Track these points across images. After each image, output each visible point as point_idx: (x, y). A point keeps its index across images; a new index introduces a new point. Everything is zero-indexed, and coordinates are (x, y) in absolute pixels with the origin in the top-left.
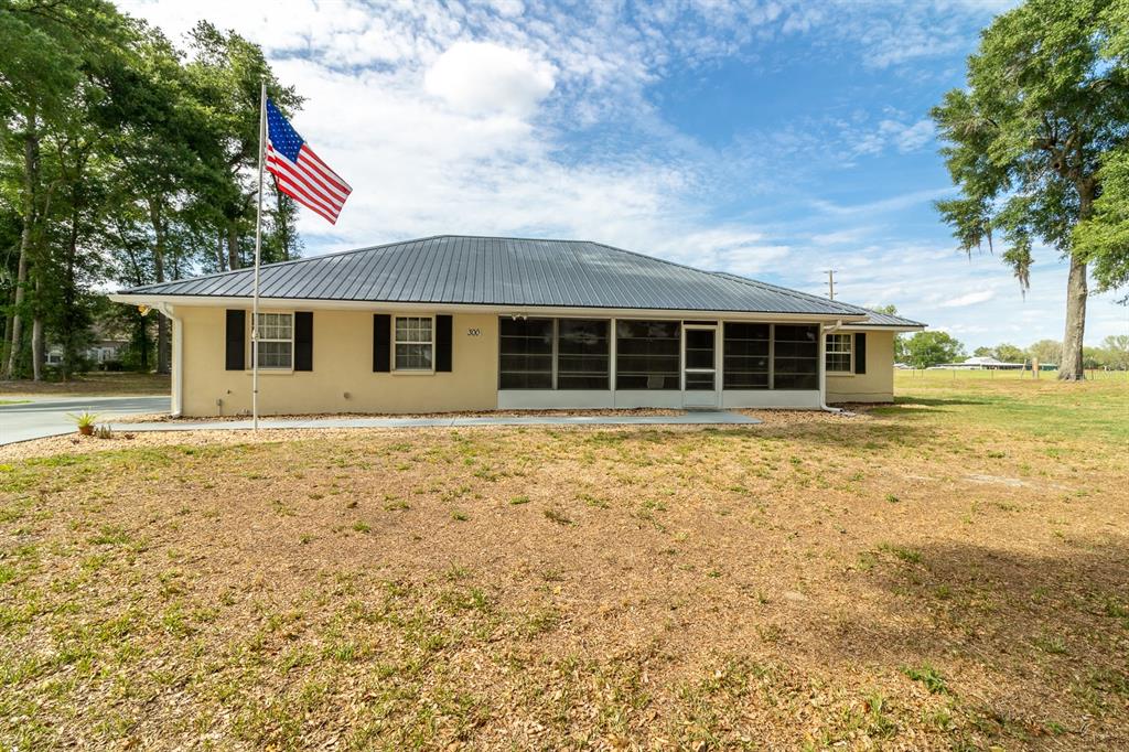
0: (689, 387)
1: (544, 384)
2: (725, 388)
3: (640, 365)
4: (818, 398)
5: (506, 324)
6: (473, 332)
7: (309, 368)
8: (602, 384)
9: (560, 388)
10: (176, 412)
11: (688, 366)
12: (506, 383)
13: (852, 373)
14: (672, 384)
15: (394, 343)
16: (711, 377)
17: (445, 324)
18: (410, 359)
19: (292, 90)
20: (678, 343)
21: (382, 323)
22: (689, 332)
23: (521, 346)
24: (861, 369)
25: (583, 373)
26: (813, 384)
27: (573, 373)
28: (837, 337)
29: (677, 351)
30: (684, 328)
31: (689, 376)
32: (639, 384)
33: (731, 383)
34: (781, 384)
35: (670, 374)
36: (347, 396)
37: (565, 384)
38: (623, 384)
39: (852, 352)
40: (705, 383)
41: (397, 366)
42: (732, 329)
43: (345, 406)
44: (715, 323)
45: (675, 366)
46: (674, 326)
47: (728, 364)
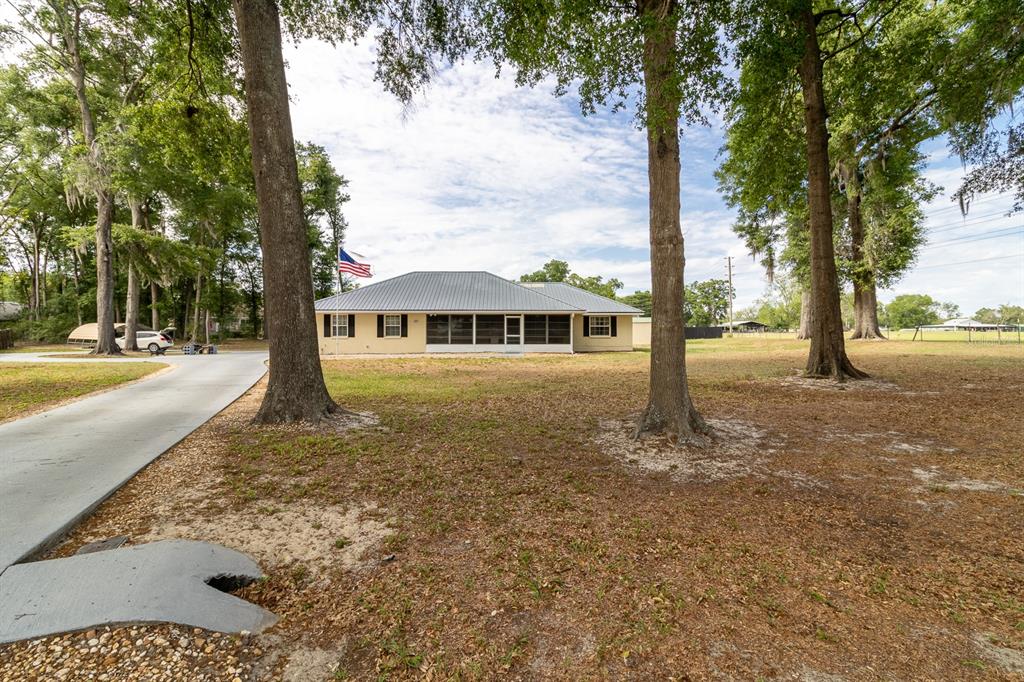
0: (508, 343)
1: (445, 341)
2: (525, 343)
3: (487, 333)
4: (569, 348)
5: (429, 317)
6: (416, 321)
7: (353, 336)
8: (470, 342)
9: (452, 343)
11: (508, 333)
12: (430, 341)
13: (610, 336)
14: (501, 342)
15: (385, 326)
16: (518, 338)
17: (404, 318)
18: (392, 331)
20: (503, 324)
21: (380, 318)
22: (508, 319)
23: (434, 326)
24: (614, 334)
25: (461, 337)
26: (569, 343)
27: (457, 337)
29: (503, 327)
30: (506, 317)
31: (508, 338)
32: (488, 342)
33: (527, 341)
34: (552, 341)
35: (501, 337)
36: (367, 347)
37: (454, 342)
38: (479, 342)
39: (609, 326)
40: (516, 341)
41: (386, 335)
42: (528, 318)
43: (367, 351)
44: (520, 315)
45: (502, 334)
46: (501, 317)
47: (526, 333)
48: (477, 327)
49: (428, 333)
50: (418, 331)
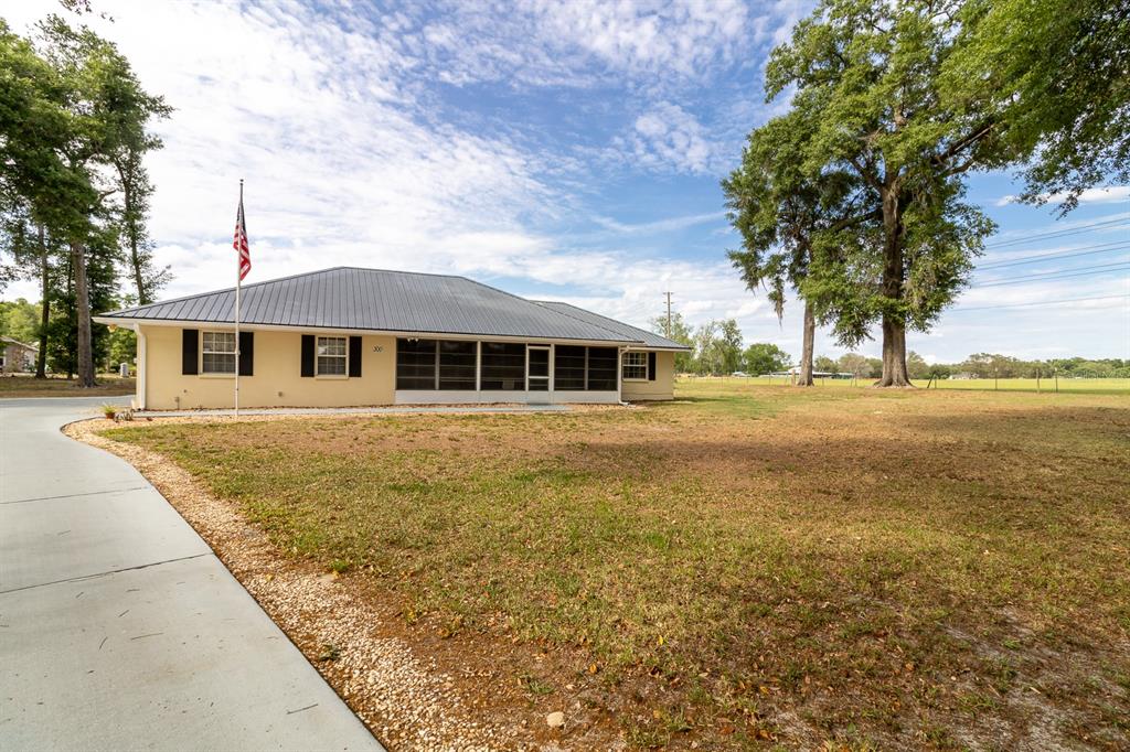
0: (531, 389)
1: (429, 386)
2: (555, 389)
3: (499, 373)
4: (615, 396)
5: (402, 343)
6: (377, 349)
7: (250, 373)
8: (472, 387)
9: (441, 389)
10: (142, 407)
11: (530, 374)
12: (402, 385)
13: (647, 380)
14: (520, 387)
15: (317, 356)
16: (546, 382)
17: (356, 343)
18: (332, 366)
19: (161, 99)
20: (523, 359)
21: (308, 343)
22: (530, 351)
23: (411, 359)
24: (652, 377)
25: (456, 379)
26: (614, 388)
27: (450, 379)
28: (637, 355)
29: (524, 364)
30: (528, 348)
31: (531, 381)
32: (498, 386)
33: (559, 386)
34: (593, 387)
35: (519, 380)
36: (280, 394)
37: (444, 386)
38: (485, 386)
39: (647, 365)
40: (542, 386)
41: (319, 373)
42: (560, 349)
43: (280, 401)
44: (549, 345)
45: (522, 375)
46: (521, 347)
47: (557, 373)
48: (483, 363)
49: (400, 371)
50: (381, 367)
